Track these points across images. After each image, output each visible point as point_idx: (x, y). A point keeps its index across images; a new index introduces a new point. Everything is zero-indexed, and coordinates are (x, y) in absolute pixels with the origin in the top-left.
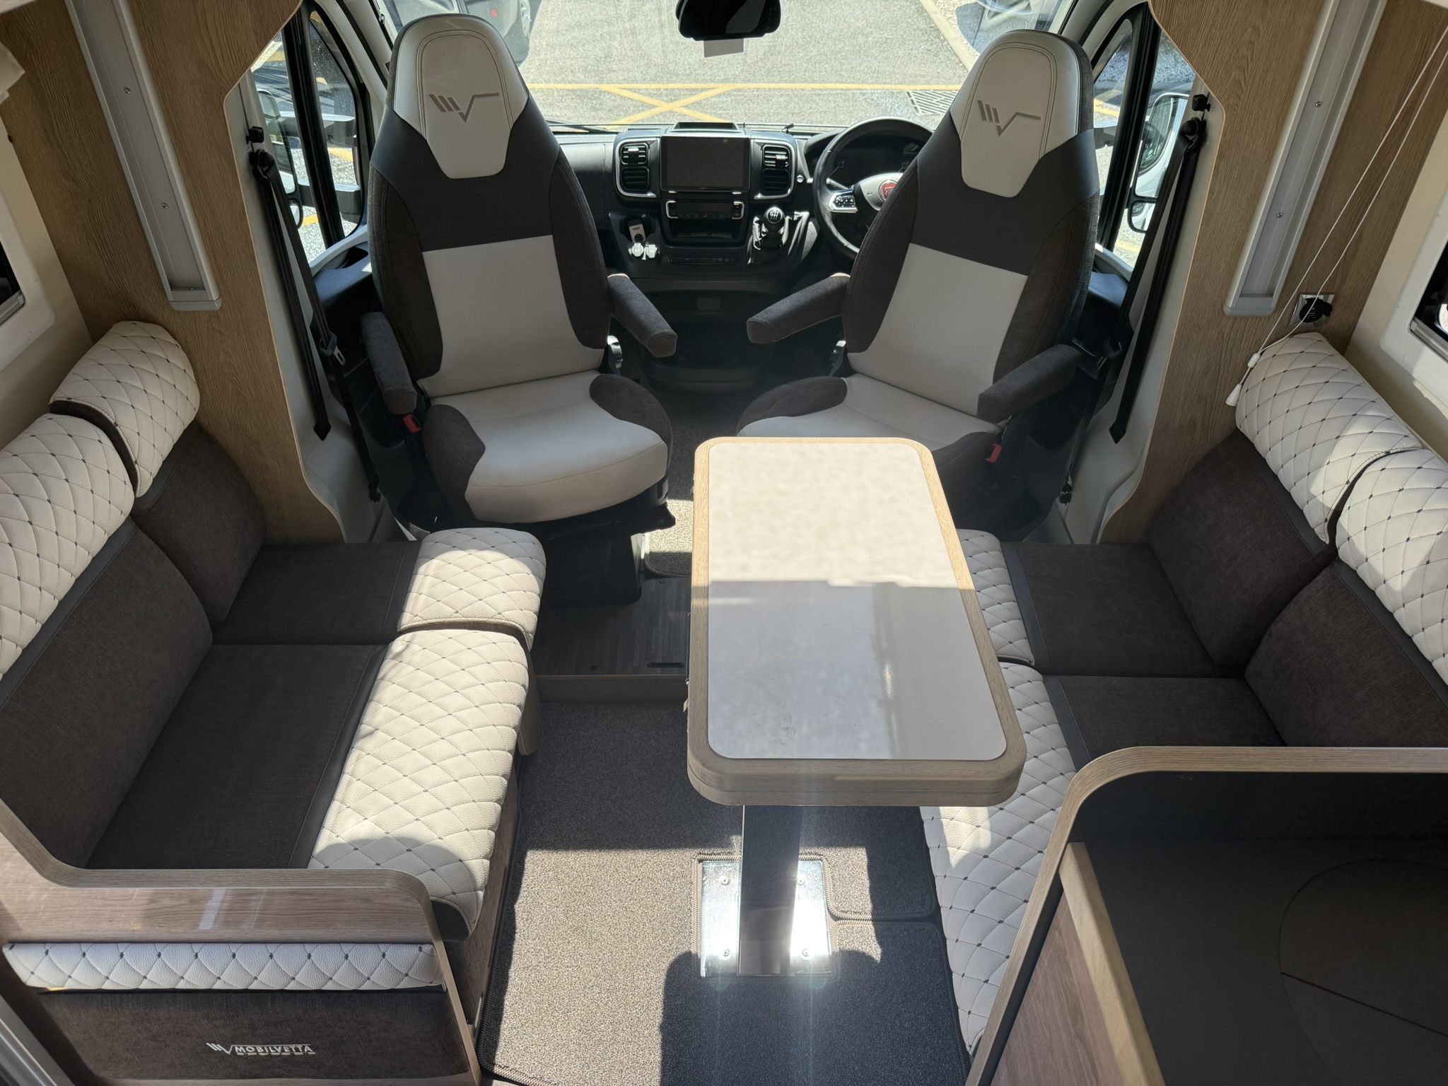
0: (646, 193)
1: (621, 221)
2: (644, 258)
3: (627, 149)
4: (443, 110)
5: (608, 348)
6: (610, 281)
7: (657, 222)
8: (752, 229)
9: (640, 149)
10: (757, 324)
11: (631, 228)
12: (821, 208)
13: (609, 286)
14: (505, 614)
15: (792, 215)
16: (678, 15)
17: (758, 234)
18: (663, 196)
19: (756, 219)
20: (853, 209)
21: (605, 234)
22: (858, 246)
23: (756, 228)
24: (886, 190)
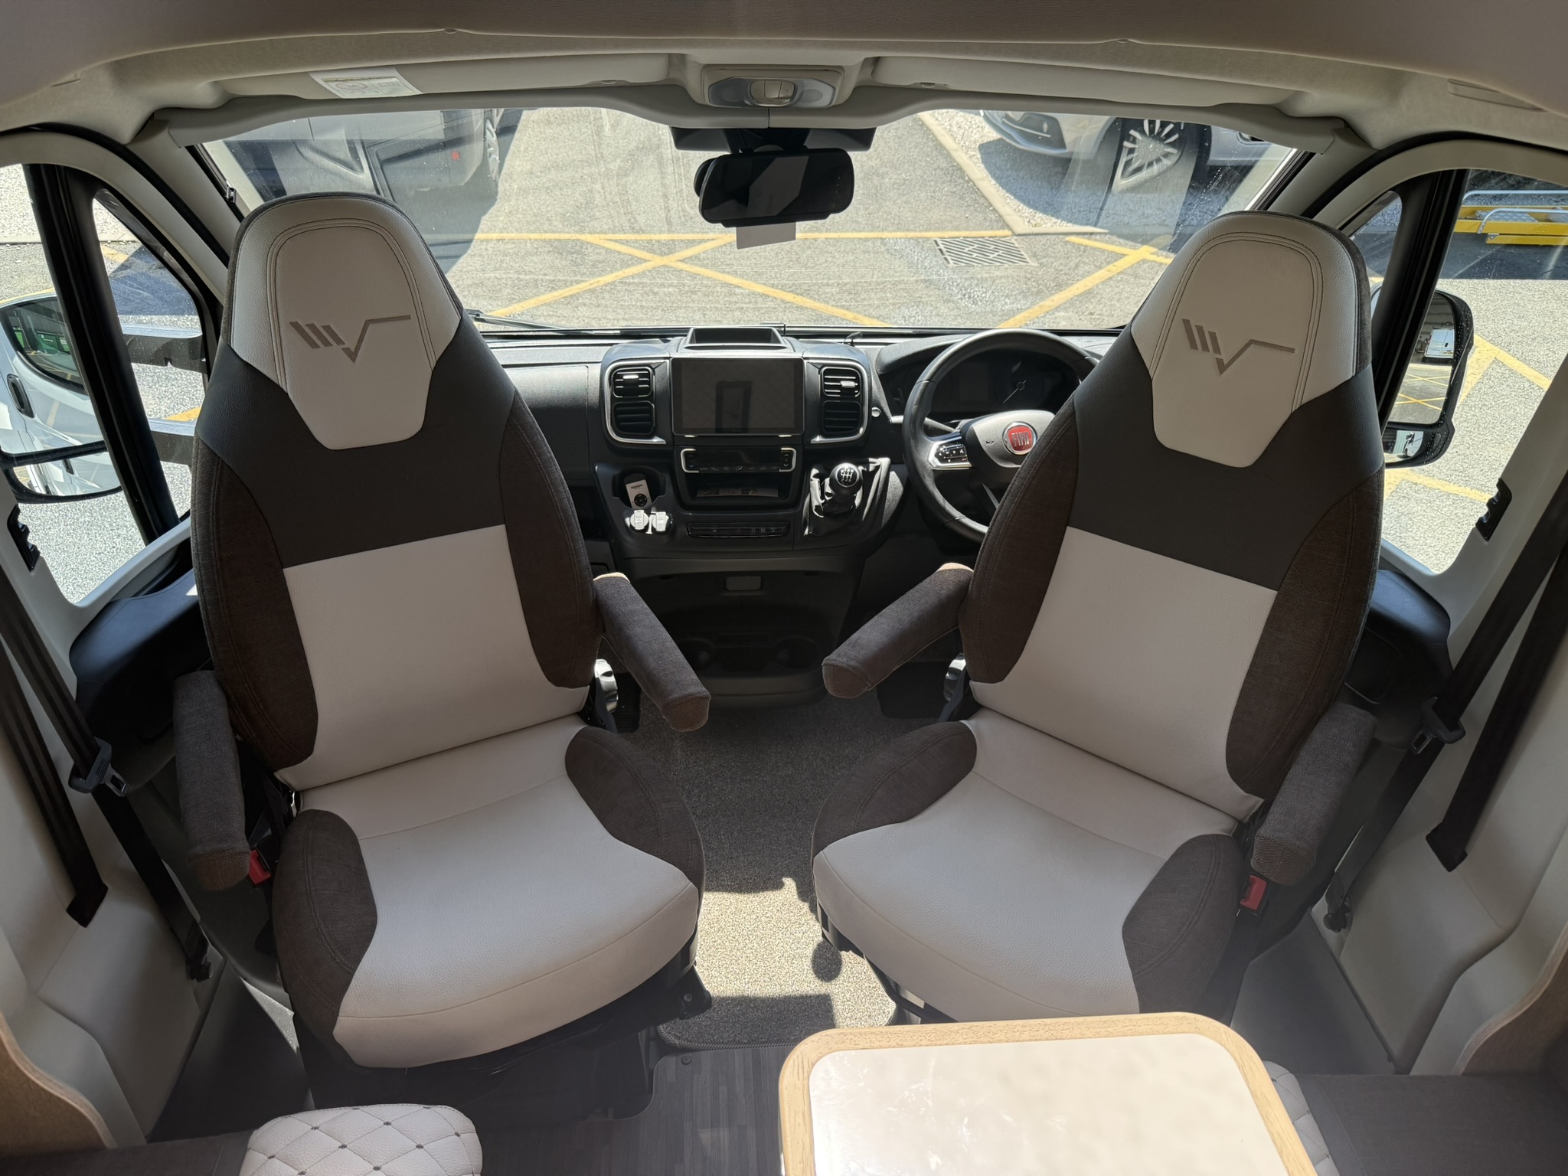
0: (651, 437)
1: (614, 478)
2: (649, 532)
3: (621, 376)
4: (314, 345)
5: (594, 683)
6: (596, 590)
7: (667, 478)
8: (809, 486)
9: (641, 376)
10: (838, 671)
11: (628, 487)
12: (918, 465)
13: (597, 596)
15: (866, 464)
16: (698, 189)
17: (819, 495)
18: (675, 443)
19: (814, 471)
20: (966, 464)
22: (983, 525)
23: (815, 483)
24: (1010, 436)
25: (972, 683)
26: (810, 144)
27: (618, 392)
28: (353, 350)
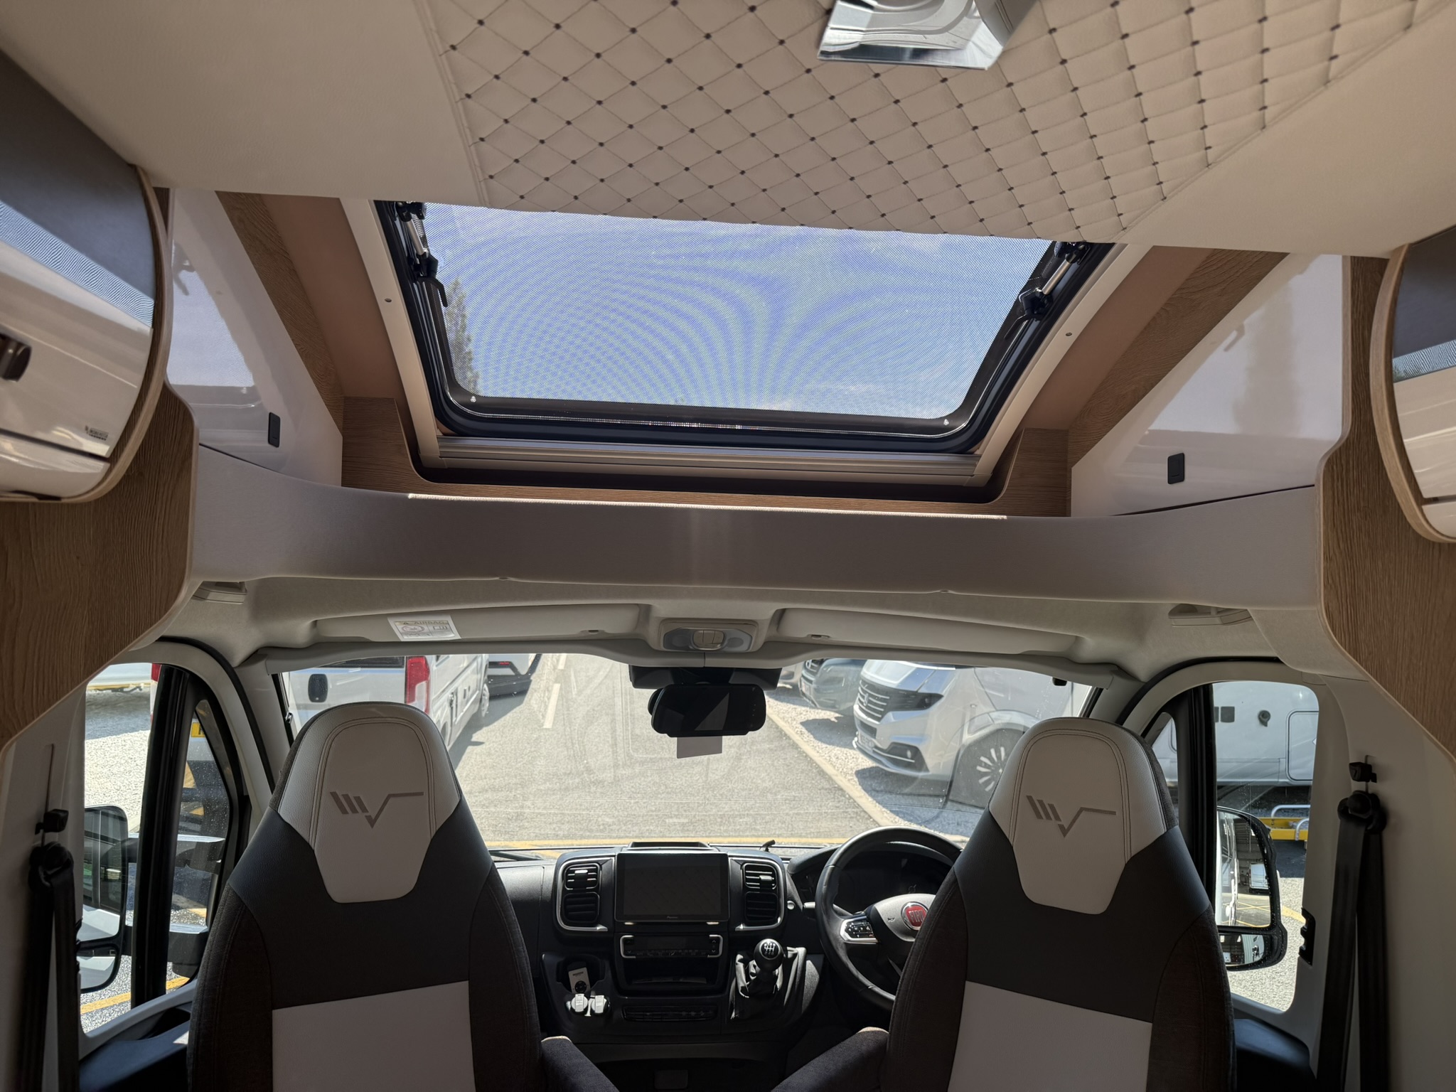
0: (595, 925)
1: (558, 965)
2: (588, 1014)
3: (573, 872)
4: (344, 812)
6: (544, 1047)
7: (607, 964)
8: (735, 970)
9: (589, 870)
11: (571, 974)
12: (832, 938)
13: (543, 1055)
15: (786, 952)
16: (651, 710)
17: (744, 978)
18: (617, 929)
19: (739, 957)
20: (872, 940)
21: (540, 982)
23: (741, 966)
24: (908, 913)
26: (733, 680)
27: (569, 885)
28: (373, 817)
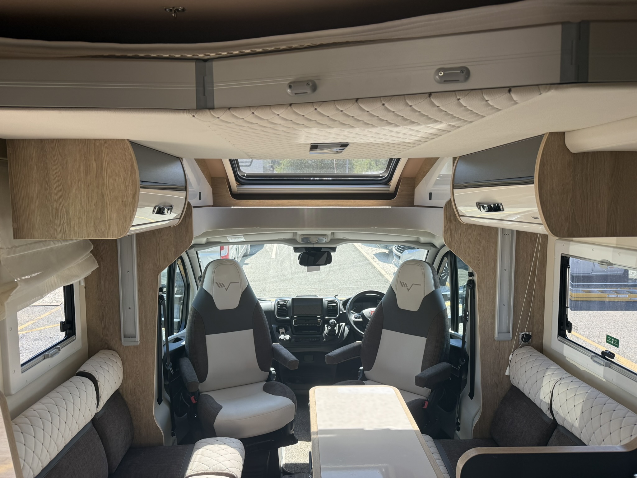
0: (286, 317)
1: (277, 327)
2: (285, 340)
3: (279, 303)
4: (219, 287)
5: (270, 372)
6: (273, 345)
7: (290, 327)
8: (325, 328)
9: (284, 303)
10: (329, 356)
11: (280, 330)
12: (350, 319)
13: (272, 347)
14: (230, 469)
15: (339, 324)
16: (299, 259)
17: (327, 330)
18: (292, 318)
19: (326, 325)
20: (361, 320)
21: (272, 331)
22: (364, 332)
23: (326, 328)
24: (371, 313)
25: (365, 372)
26: (322, 250)
27: (279, 307)
28: (227, 288)
